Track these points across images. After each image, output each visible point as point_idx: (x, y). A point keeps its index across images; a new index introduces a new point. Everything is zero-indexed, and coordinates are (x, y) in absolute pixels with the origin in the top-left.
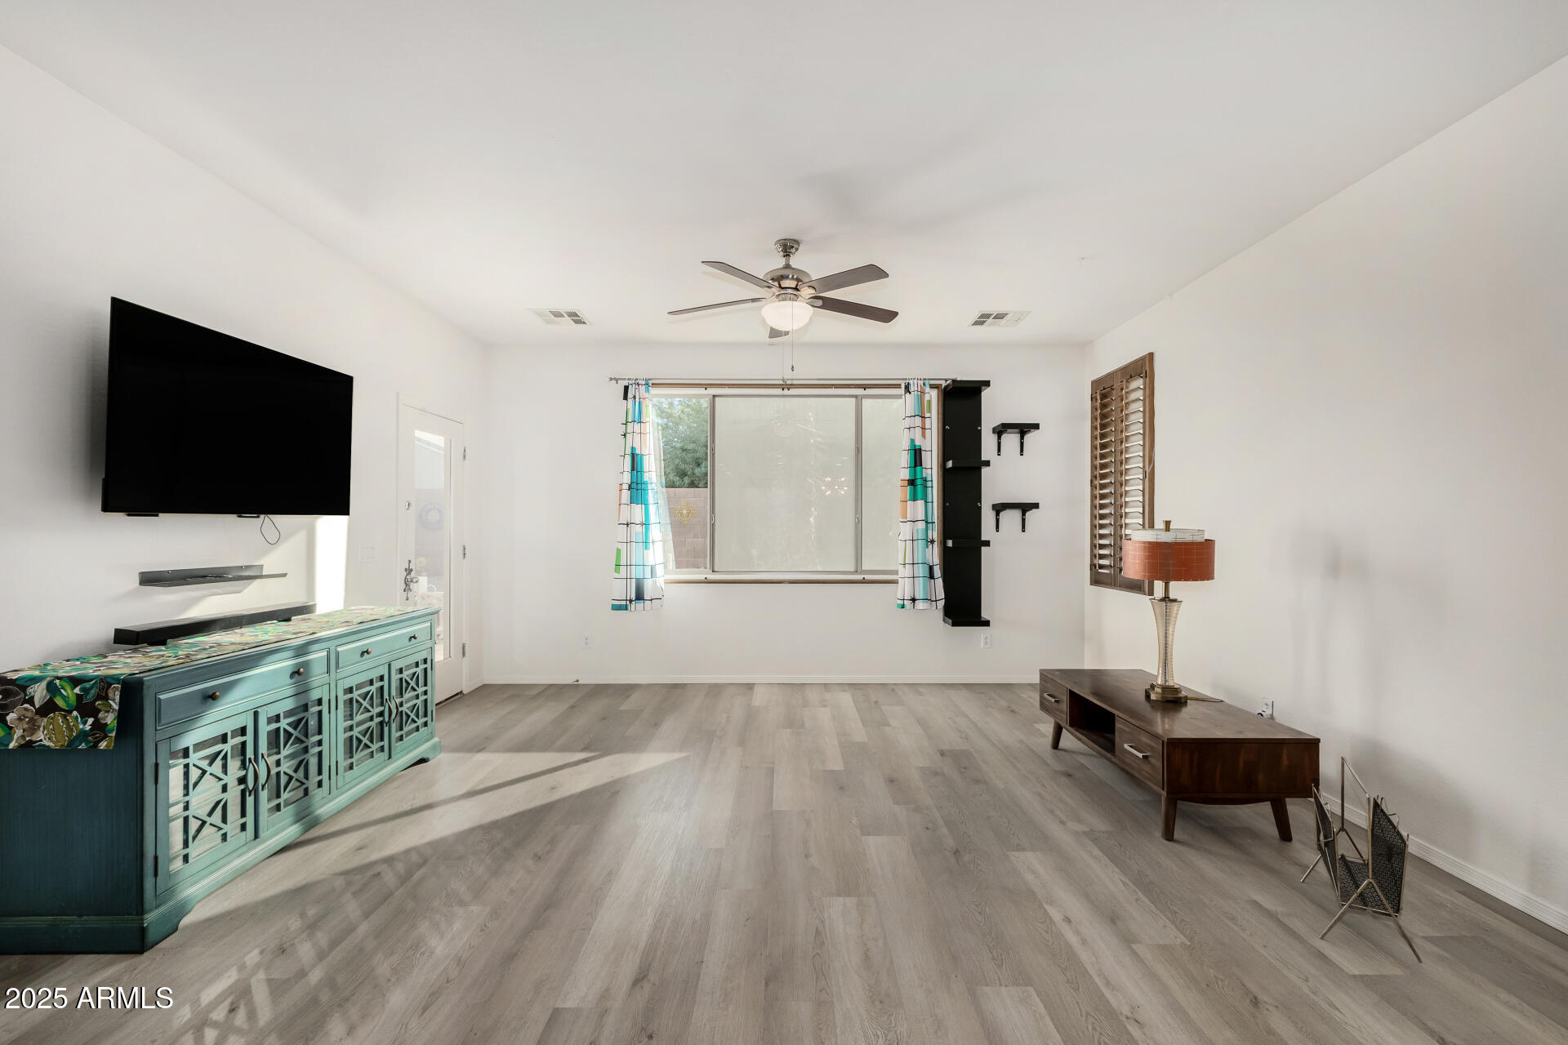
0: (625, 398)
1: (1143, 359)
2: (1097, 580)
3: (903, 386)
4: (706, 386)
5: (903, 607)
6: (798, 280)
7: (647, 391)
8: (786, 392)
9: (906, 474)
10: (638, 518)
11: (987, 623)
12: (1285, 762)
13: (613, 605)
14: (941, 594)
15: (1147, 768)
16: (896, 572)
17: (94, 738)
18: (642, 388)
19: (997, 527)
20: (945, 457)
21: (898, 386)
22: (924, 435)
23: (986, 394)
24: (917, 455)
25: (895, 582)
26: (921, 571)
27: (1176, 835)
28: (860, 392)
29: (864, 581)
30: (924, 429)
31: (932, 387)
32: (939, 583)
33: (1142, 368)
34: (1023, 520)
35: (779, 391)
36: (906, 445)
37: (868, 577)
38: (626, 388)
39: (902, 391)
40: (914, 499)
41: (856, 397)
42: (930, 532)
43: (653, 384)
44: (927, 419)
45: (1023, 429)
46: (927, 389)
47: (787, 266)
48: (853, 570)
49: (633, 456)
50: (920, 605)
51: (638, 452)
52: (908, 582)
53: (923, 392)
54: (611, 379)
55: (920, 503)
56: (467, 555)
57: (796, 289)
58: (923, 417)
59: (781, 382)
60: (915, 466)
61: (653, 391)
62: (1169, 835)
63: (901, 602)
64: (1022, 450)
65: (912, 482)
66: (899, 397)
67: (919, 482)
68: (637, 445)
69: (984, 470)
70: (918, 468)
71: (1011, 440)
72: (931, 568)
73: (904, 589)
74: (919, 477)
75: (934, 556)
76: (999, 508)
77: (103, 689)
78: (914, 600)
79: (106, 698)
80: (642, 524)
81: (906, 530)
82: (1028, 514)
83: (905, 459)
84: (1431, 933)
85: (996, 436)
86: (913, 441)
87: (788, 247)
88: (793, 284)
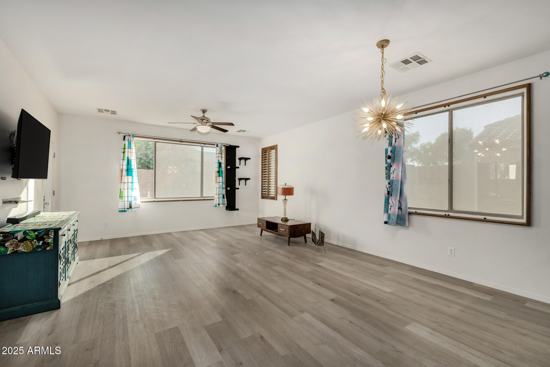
0: (124, 140)
1: (275, 146)
2: (263, 197)
3: (216, 145)
4: (154, 139)
5: (216, 206)
6: (208, 121)
7: (133, 138)
8: (181, 143)
9: (217, 170)
10: (130, 181)
11: (238, 210)
12: (306, 228)
13: (119, 210)
14: (226, 202)
15: (285, 232)
16: (214, 197)
17: (44, 247)
18: (131, 137)
19: (239, 184)
20: (227, 165)
21: (214, 145)
22: (222, 159)
23: (237, 149)
24: (220, 164)
25: (214, 200)
26: (221, 196)
27: (290, 245)
28: (204, 145)
29: (204, 200)
30: (222, 157)
31: (224, 146)
32: (226, 199)
33: (274, 147)
34: (246, 183)
35: (179, 143)
36: (217, 162)
37: (205, 198)
38: (124, 137)
39: (216, 146)
40: (219, 176)
41: (202, 146)
42: (223, 186)
43: (134, 136)
44: (223, 155)
45: (246, 159)
46: (223, 146)
47: (204, 116)
48: (200, 196)
49: (128, 160)
50: (221, 206)
51: (130, 158)
52: (218, 199)
53: (221, 147)
54: (118, 133)
55: (221, 178)
56: (55, 194)
57: (207, 123)
58: (222, 154)
59: (180, 140)
60: (220, 167)
61: (135, 138)
62: (289, 245)
63: (215, 205)
64: (245, 164)
65: (219, 172)
66: (215, 147)
67: (221, 172)
68: (129, 156)
69: (237, 169)
70: (220, 168)
71: (243, 161)
72: (224, 195)
73: (216, 201)
74: (220, 170)
75: (224, 192)
76: (240, 179)
77: (47, 232)
78: (219, 204)
79: (48, 234)
80: (131, 183)
81: (217, 185)
82: (247, 181)
83: (217, 165)
84: (327, 249)
85: (239, 160)
86: (219, 160)
87: (204, 111)
88: (206, 121)
